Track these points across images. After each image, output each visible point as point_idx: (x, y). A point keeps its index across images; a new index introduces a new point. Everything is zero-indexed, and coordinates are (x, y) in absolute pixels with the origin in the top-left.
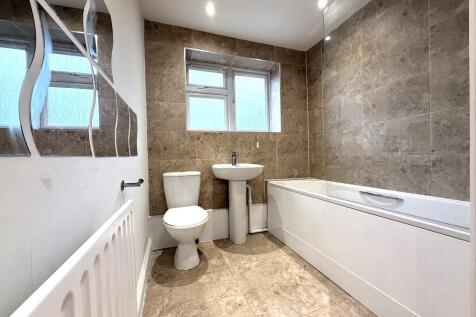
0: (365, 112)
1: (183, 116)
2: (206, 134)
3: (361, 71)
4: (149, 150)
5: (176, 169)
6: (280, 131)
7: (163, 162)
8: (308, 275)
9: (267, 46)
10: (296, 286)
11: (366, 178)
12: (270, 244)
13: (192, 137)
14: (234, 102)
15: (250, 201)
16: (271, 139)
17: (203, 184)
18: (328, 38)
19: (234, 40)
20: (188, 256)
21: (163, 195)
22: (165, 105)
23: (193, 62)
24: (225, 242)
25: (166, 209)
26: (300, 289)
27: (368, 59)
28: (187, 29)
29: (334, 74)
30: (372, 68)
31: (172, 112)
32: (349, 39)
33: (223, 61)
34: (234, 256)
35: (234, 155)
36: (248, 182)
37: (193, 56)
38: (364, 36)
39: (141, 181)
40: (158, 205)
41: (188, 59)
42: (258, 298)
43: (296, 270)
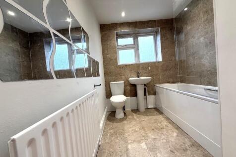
0: (205, 46)
1: (116, 59)
2: (126, 65)
3: (202, 25)
4: (105, 74)
5: (115, 81)
6: (161, 60)
7: (109, 78)
8: (170, 126)
9: (152, 21)
10: (163, 128)
11: (208, 82)
12: (156, 112)
13: (120, 68)
14: (138, 50)
15: (147, 94)
16: (157, 65)
17: (125, 86)
18: (186, 9)
19: (136, 22)
20: (119, 114)
21: (110, 91)
22: (109, 56)
23: (119, 36)
24: (136, 111)
25: (112, 96)
26: (164, 130)
27: (205, 18)
28: (115, 24)
29: (189, 28)
30: (208, 23)
31: (112, 58)
32: (196, 8)
33: (132, 33)
34: (138, 116)
35: (138, 73)
36: (145, 85)
37: (119, 34)
38: (203, 6)
39: (100, 85)
40: (109, 94)
41: (117, 35)
42: (144, 130)
43: (165, 123)
